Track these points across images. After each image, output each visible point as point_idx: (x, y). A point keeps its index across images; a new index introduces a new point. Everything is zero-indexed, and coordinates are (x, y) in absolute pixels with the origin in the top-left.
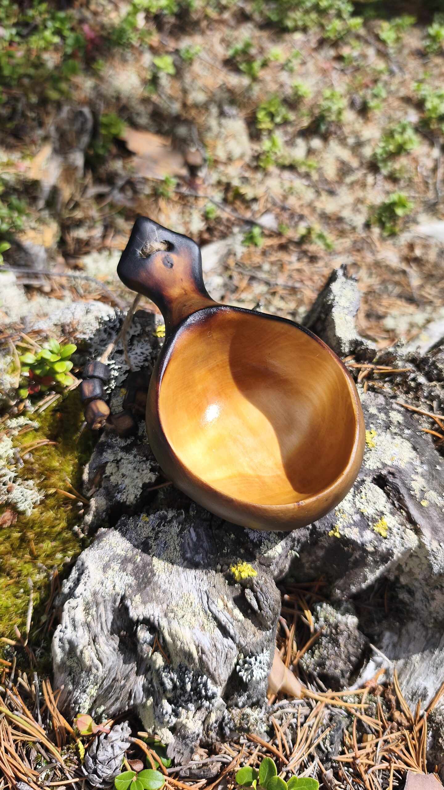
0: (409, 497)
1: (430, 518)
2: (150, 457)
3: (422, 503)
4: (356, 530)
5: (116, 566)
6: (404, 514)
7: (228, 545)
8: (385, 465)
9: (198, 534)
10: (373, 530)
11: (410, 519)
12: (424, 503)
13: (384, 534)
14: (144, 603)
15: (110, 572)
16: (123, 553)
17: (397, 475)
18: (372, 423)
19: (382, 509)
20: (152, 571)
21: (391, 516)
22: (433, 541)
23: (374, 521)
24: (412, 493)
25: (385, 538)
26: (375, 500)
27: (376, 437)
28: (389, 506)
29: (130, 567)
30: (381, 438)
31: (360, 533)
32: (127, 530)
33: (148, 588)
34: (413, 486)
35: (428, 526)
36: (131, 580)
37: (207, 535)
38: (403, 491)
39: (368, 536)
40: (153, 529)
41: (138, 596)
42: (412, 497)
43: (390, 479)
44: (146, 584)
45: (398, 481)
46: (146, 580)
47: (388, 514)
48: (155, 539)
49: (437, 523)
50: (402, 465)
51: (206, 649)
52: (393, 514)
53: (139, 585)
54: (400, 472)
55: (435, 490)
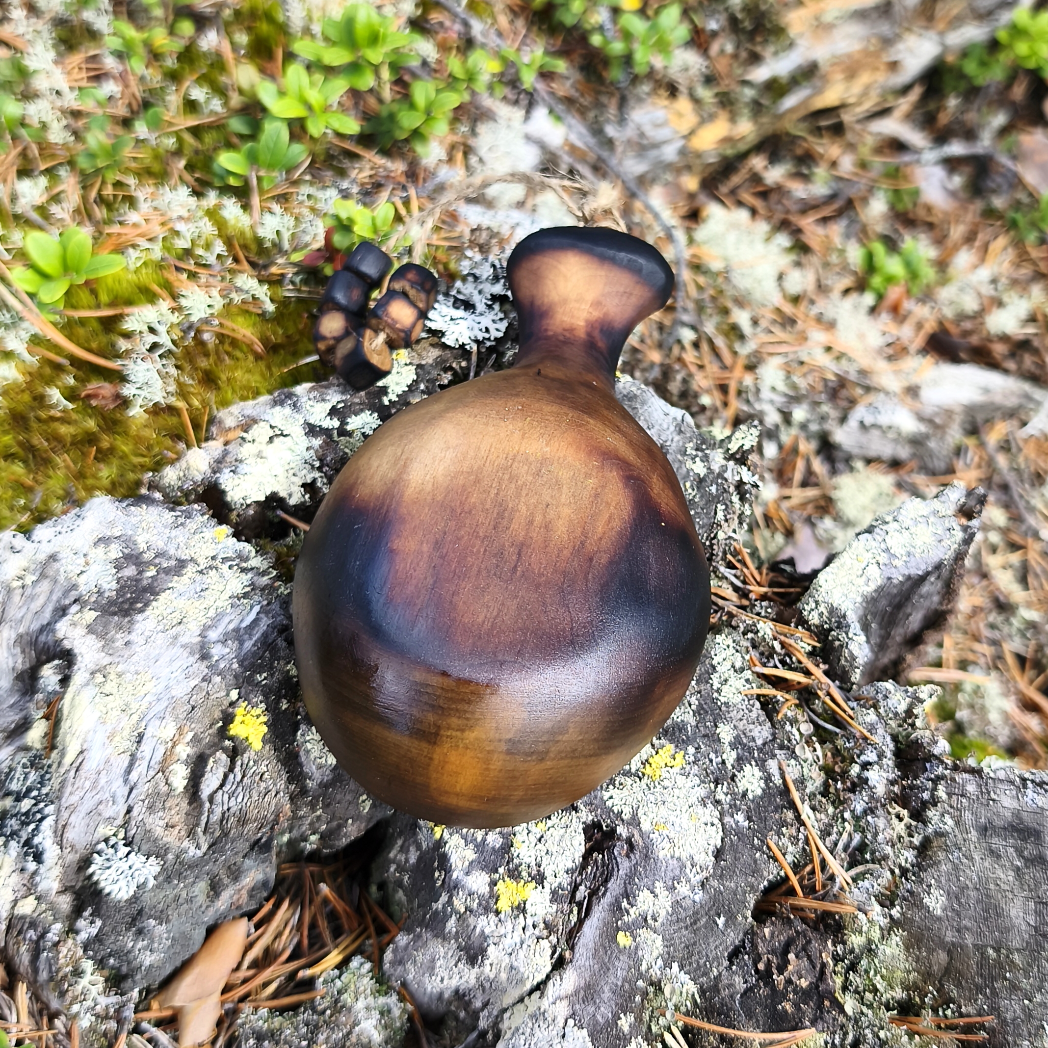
0: (611, 904)
1: (605, 968)
2: (325, 469)
3: (621, 935)
4: (470, 854)
5: (115, 551)
6: (574, 918)
7: (272, 675)
8: (635, 822)
9: (256, 622)
10: (493, 883)
11: (572, 936)
12: (623, 939)
13: (504, 905)
14: (91, 629)
15: (101, 549)
16: (142, 546)
17: (637, 856)
18: (698, 748)
19: (548, 873)
20: (147, 605)
21: (548, 897)
22: (565, 1003)
23: (514, 874)
24: (625, 904)
25: (497, 913)
26: (553, 849)
27: (677, 769)
28: (565, 880)
29: (130, 571)
30: (681, 780)
31: (471, 863)
32: (182, 524)
33: (116, 618)
34: (640, 899)
35: (587, 975)
36: (110, 585)
37: (265, 635)
38: (615, 886)
39: (479, 882)
40: (213, 558)
41: (94, 614)
42: (617, 909)
43: (619, 849)
44: (120, 610)
45: (624, 866)
46: (126, 606)
47: (547, 890)
48: (201, 572)
49: (606, 989)
50: (663, 851)
51: (85, 767)
52: (555, 896)
53: (111, 602)
54: (647, 857)
55: (668, 942)
